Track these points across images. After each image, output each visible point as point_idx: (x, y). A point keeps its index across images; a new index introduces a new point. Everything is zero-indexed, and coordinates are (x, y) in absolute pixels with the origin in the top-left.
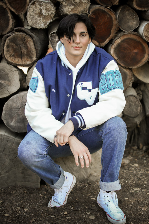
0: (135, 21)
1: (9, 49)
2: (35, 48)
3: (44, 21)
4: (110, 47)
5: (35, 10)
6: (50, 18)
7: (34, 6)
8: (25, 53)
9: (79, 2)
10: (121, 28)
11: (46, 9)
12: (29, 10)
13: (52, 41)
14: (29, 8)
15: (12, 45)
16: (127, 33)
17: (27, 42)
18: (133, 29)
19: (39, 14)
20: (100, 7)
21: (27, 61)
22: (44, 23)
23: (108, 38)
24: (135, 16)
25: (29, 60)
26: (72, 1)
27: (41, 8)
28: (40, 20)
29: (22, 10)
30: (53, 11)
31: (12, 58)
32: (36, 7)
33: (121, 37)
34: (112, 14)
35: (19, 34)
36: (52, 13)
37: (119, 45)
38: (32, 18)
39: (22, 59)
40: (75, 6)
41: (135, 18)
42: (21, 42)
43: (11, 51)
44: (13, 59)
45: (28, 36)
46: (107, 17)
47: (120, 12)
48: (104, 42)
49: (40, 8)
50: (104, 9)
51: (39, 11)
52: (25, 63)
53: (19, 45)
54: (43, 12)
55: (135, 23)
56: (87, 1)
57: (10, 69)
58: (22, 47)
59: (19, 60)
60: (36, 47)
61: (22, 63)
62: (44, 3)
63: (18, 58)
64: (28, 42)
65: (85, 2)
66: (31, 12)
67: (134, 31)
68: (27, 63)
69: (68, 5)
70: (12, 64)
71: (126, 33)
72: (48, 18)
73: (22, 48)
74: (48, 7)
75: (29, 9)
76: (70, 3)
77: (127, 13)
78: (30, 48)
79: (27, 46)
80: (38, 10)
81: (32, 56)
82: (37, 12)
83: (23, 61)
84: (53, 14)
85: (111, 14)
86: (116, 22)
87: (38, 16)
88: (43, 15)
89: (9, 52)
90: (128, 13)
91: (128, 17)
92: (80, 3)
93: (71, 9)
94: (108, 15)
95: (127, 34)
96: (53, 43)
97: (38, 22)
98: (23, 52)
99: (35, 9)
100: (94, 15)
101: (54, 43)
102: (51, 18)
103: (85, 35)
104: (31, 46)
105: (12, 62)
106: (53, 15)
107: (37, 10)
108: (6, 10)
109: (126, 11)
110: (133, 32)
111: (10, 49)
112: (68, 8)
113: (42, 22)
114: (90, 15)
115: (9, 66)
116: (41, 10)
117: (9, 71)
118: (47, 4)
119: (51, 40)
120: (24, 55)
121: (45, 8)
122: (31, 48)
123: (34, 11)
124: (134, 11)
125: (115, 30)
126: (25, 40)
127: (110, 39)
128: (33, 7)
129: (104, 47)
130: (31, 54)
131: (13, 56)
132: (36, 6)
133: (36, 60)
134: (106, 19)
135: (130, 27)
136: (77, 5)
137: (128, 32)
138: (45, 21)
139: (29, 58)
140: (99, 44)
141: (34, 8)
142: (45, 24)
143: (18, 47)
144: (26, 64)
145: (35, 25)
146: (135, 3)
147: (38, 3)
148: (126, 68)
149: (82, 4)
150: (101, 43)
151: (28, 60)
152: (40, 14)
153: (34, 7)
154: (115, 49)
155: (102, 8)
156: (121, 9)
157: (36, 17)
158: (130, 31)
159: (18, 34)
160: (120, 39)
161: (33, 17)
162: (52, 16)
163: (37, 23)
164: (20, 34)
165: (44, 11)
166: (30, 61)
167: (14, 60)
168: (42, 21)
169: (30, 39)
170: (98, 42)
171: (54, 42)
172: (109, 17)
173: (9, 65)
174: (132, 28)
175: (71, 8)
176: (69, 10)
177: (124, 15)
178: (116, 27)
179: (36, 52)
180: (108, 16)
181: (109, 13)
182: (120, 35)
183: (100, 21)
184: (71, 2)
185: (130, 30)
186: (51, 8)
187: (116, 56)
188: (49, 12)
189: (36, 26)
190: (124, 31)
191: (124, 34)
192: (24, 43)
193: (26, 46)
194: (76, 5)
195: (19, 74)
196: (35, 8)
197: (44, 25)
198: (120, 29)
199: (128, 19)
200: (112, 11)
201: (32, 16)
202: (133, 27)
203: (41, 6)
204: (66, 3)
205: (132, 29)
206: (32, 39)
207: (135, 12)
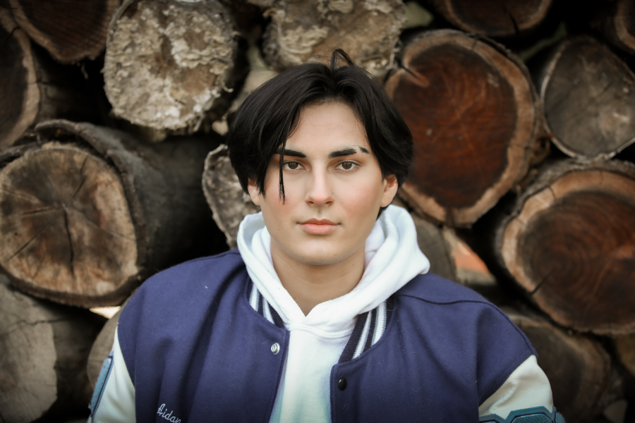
0: (628, 110)
1: (10, 217)
2: (134, 221)
3: (182, 93)
4: (500, 231)
5: (139, 39)
6: (206, 82)
7: (134, 21)
8: (87, 240)
9: (352, 12)
10: (560, 140)
11: (190, 38)
12: (112, 40)
13: (217, 193)
14: (111, 32)
15: (27, 199)
16: (582, 168)
17: (95, 187)
18: (615, 150)
19: (158, 60)
20: (451, 35)
21: (94, 279)
22: (180, 106)
23: (490, 185)
24: (629, 86)
25: (107, 274)
26: (318, 4)
27: (167, 32)
28: (161, 89)
29: (86, 41)
30: (219, 48)
31: (27, 261)
32: (143, 27)
33: (552, 181)
34: (511, 70)
35: (56, 150)
36: (214, 59)
37: (543, 224)
38: (123, 78)
39: (71, 270)
40: (334, 29)
41: (626, 98)
42: (68, 190)
43: (23, 230)
44: (30, 266)
45: (97, 163)
46: (488, 85)
47: (557, 66)
48: (471, 203)
49: (161, 30)
50: (474, 45)
51: (157, 46)
52: (85, 286)
53: (59, 202)
54: (173, 52)
55: (625, 119)
56: (391, 5)
57: (15, 315)
58: (72, 215)
59: (57, 273)
60: (136, 215)
61: (74, 287)
62: (181, 9)
63: (56, 266)
64: (100, 189)
65: (378, 12)
66: (119, 52)
67: (620, 156)
68: (94, 290)
69: (298, 23)
70: (30, 292)
71: (581, 164)
72: (201, 82)
73: (70, 219)
74: (199, 25)
75: (112, 37)
76: (309, 14)
77: (589, 70)
78: (107, 218)
79: (95, 208)
80: (152, 42)
81: (120, 258)
82: (150, 52)
83: (79, 280)
84: (221, 61)
85: (505, 73)
86: (532, 111)
87: (152, 71)
88: (176, 67)
89: (10, 235)
90: (594, 71)
91: (594, 92)
92: (355, 16)
93: (313, 42)
94: (490, 76)
95: (585, 170)
96: (221, 201)
97: (152, 99)
98: (75, 236)
99: (137, 35)
100: (422, 72)
101: (229, 202)
102: (211, 81)
103: (359, 164)
104: (113, 210)
105: (29, 280)
106: (221, 65)
107: (149, 43)
108: (16, 41)
109: (585, 62)
110: (615, 164)
111: (17, 218)
112: (297, 37)
113: (171, 100)
114: (402, 71)
115: (14, 299)
116: (166, 43)
117: (13, 319)
118: (195, 13)
119: (213, 186)
120: (81, 252)
121: (182, 30)
122: (113, 221)
123: (132, 45)
124: (625, 65)
125: (527, 148)
126: (84, 179)
127: (503, 193)
128: (129, 26)
129: (469, 227)
130: (115, 245)
131: (33, 251)
132: (142, 24)
133: (139, 278)
134: (483, 94)
135: (603, 139)
136: (340, 21)
137: (588, 162)
138: (187, 94)
139: (103, 264)
140: (449, 215)
141: (132, 32)
142: (186, 107)
143: (54, 211)
144: (91, 293)
145: (140, 113)
146: (622, 23)
147: (151, 9)
148: (575, 334)
149: (366, 20)
150: (456, 212)
151: (99, 276)
152: (163, 62)
153: (134, 29)
154: (525, 241)
155: (463, 42)
156: (564, 53)
157: (144, 72)
158: (601, 156)
159: (51, 151)
160: (547, 192)
161: (130, 76)
162: (219, 70)
163: (146, 101)
164: (61, 151)
165: (179, 48)
166: (109, 280)
167: (36, 274)
168: (172, 95)
169: (106, 176)
170: (440, 202)
171: (226, 195)
172: (496, 85)
173: (17, 294)
174: (612, 140)
175: (312, 39)
176: (304, 48)
177: (576, 82)
178: (532, 135)
179: (140, 240)
180: (491, 81)
181: (497, 65)
182: (549, 173)
183: (454, 101)
184: (314, 7)
185: (601, 152)
186: (213, 32)
187: (527, 273)
188: (205, 52)
189: (145, 116)
190: (572, 154)
191: (570, 172)
192: (81, 193)
193: (89, 207)
194: (336, 22)
195: (55, 337)
196: (138, 31)
197: (183, 113)
198: (553, 147)
199: (592, 101)
200: (511, 60)
201: (125, 68)
202: (618, 139)
203: (164, 21)
204: (287, 11)
205: (611, 147)
206: (116, 176)
207: (627, 68)
